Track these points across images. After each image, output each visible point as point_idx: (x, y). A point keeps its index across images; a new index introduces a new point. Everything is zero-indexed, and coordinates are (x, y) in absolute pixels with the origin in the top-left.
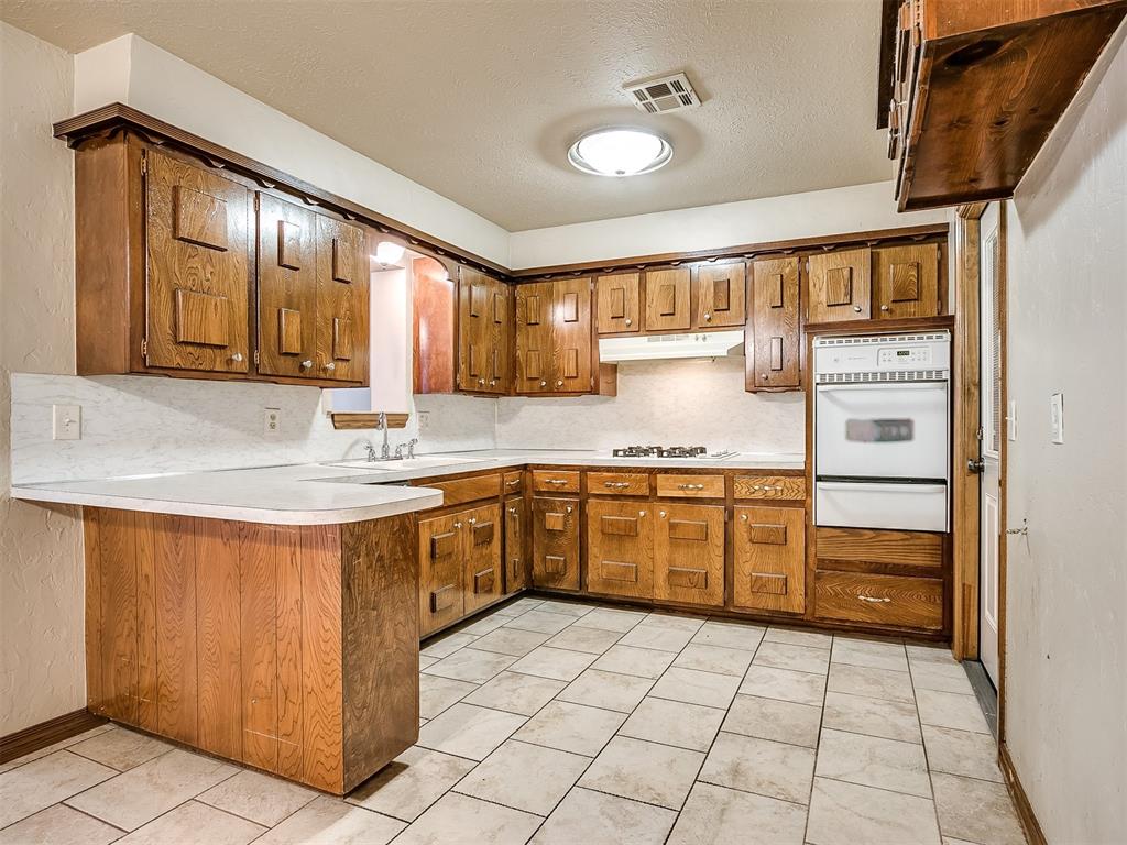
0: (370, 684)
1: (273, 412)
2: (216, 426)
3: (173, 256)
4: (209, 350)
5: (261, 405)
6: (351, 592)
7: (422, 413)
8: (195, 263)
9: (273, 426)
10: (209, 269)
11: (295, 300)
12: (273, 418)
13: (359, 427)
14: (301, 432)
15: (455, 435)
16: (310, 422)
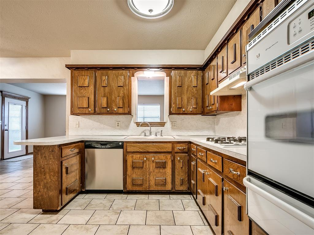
0: (41, 187)
1: (118, 122)
2: (104, 125)
3: (78, 90)
4: (85, 109)
5: (115, 120)
6: (36, 162)
7: (172, 122)
8: (82, 91)
9: (118, 126)
10: (85, 91)
11: (106, 94)
12: (118, 123)
13: (145, 126)
14: (127, 127)
15: (190, 129)
16: (129, 125)
